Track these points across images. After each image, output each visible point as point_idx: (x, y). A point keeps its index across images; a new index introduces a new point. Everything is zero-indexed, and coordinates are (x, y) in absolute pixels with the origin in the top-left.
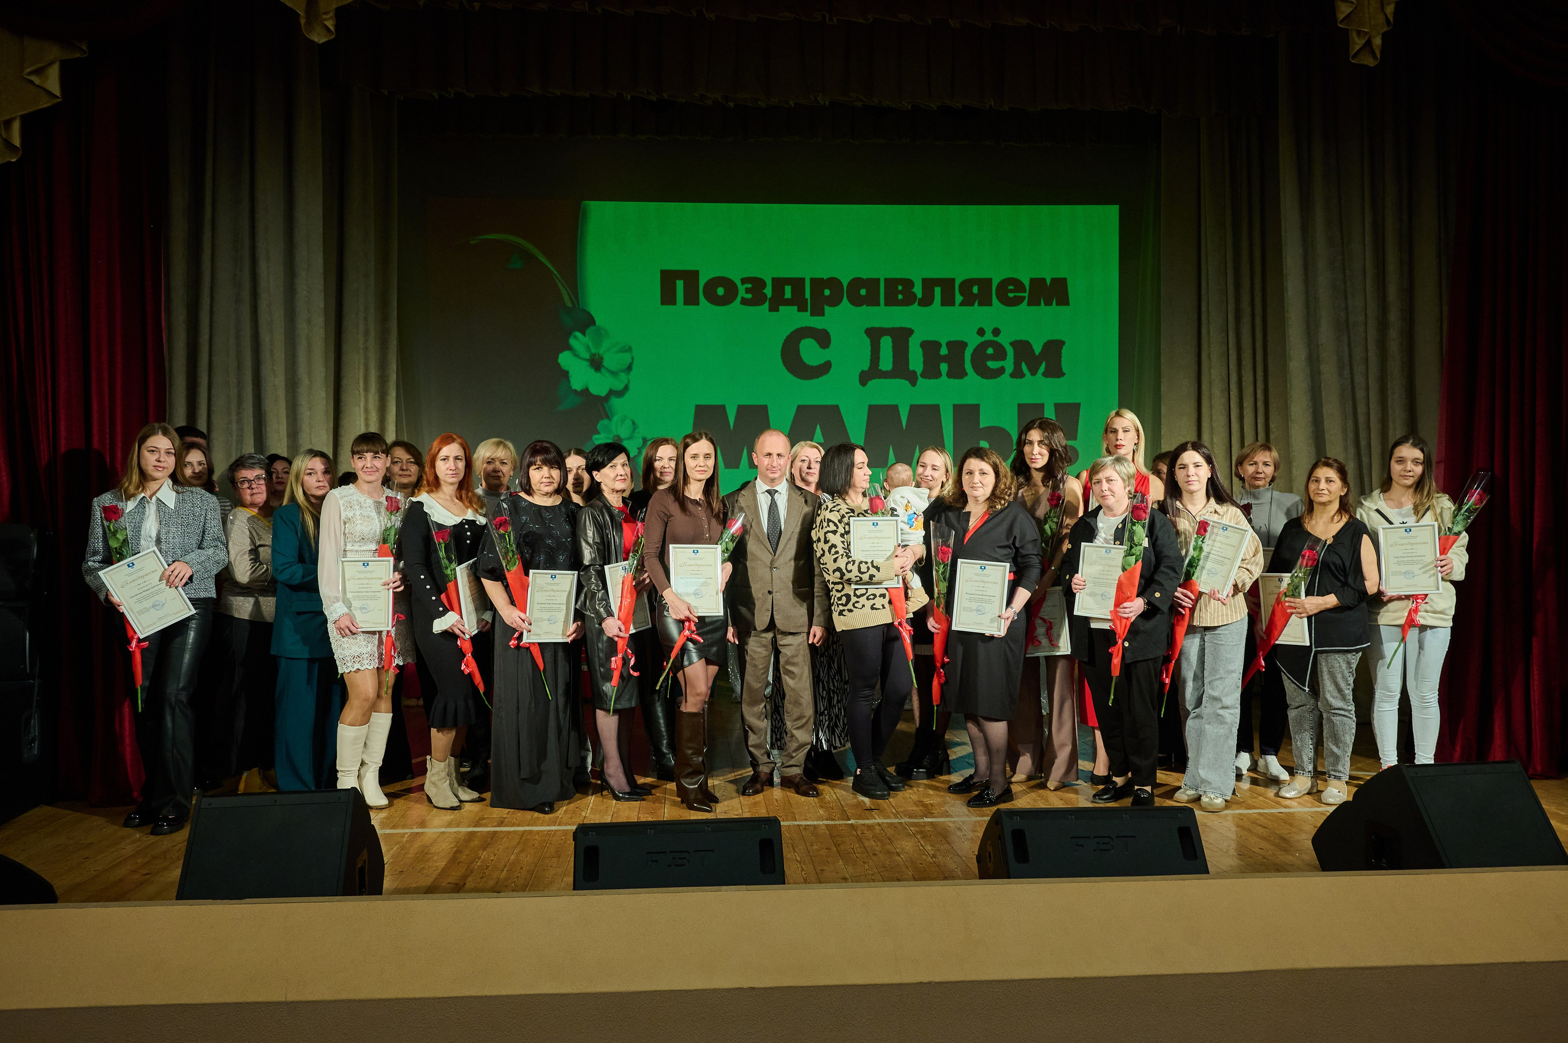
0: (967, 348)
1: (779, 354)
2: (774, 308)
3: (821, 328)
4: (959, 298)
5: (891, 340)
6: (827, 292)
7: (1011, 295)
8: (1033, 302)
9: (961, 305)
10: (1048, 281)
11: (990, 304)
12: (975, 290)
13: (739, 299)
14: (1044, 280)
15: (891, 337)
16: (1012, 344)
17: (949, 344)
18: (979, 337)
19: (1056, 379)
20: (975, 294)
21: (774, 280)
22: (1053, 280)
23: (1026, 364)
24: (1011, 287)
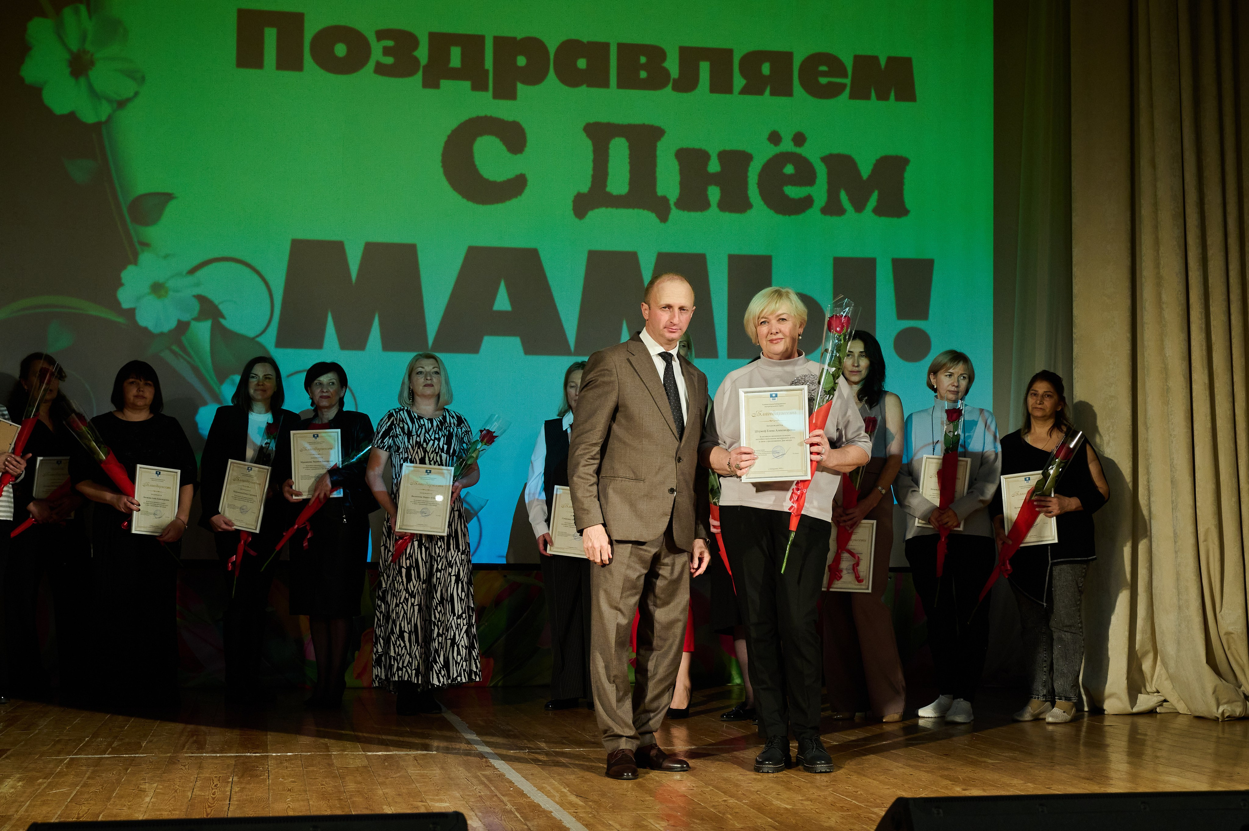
0: (752, 164)
1: (438, 157)
2: (431, 82)
3: (511, 119)
4: (739, 81)
5: (627, 144)
6: (521, 61)
7: (823, 80)
8: (859, 93)
9: (744, 91)
10: (883, 62)
11: (788, 93)
12: (766, 69)
13: (371, 65)
14: (875, 59)
15: (628, 140)
16: (824, 159)
17: (725, 156)
18: (772, 146)
19: (895, 220)
20: (765, 76)
21: (434, 38)
22: (890, 59)
23: (848, 194)
24: (823, 68)
